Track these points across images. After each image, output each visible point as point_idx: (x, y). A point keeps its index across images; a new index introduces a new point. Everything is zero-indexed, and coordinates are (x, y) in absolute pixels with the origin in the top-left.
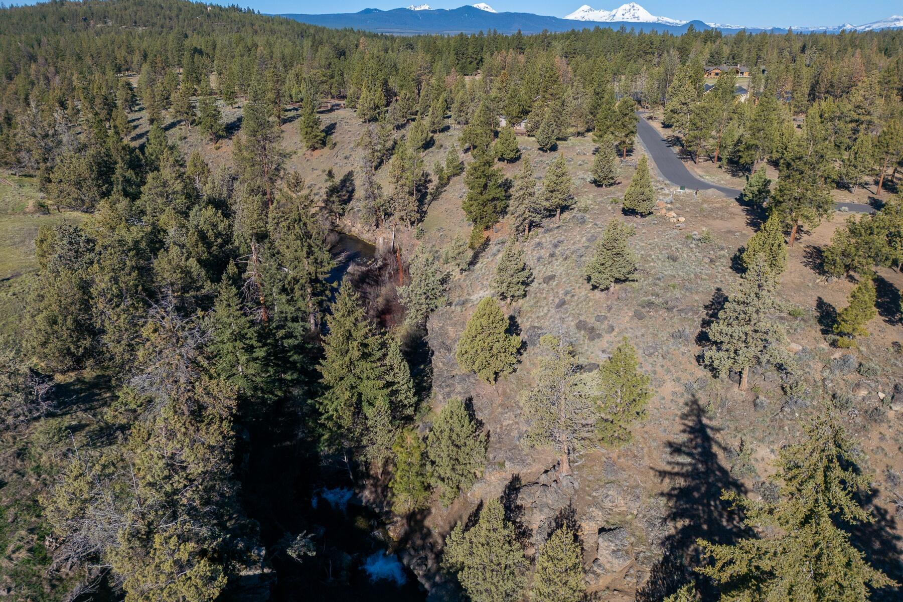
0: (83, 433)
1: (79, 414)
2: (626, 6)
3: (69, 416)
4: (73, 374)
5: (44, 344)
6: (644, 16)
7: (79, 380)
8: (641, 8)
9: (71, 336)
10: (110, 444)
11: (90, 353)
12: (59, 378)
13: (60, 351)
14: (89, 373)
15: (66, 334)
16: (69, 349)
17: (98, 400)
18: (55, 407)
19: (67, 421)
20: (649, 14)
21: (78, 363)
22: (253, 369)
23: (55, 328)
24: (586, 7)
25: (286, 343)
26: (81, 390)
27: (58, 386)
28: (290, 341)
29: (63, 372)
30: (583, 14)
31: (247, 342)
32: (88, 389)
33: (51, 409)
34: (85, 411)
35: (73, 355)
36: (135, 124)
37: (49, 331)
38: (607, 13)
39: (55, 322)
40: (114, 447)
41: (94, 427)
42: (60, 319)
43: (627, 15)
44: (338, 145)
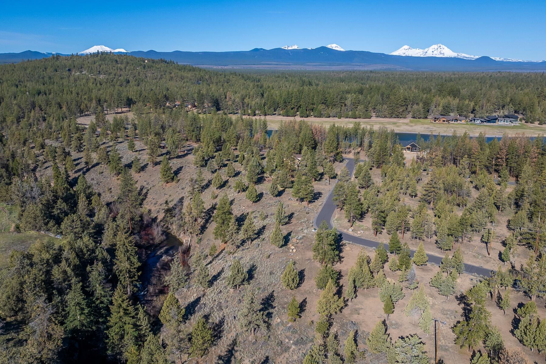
0: (13, 342)
1: (13, 334)
2: (435, 46)
3: (9, 335)
4: (13, 318)
5: (5, 306)
6: (448, 53)
7: (16, 320)
8: (446, 48)
9: (14, 303)
10: (21, 346)
11: (21, 309)
12: (8, 319)
13: (10, 309)
14: (20, 317)
15: (13, 302)
16: (13, 308)
17: (21, 329)
18: (4, 332)
19: (9, 337)
20: (451, 51)
21: (16, 313)
22: (83, 317)
23: (9, 300)
24: (406, 47)
25: (101, 305)
26: (15, 324)
27: (7, 323)
28: (102, 305)
29: (10, 317)
30: (404, 51)
31: (82, 306)
32: (18, 324)
33: (3, 333)
34: (15, 333)
35: (14, 310)
36: (78, 161)
37: (7, 301)
38: (421, 51)
39: (9, 298)
40: (22, 347)
41: (17, 339)
42: (11, 297)
43: (435, 52)
44: (181, 181)
